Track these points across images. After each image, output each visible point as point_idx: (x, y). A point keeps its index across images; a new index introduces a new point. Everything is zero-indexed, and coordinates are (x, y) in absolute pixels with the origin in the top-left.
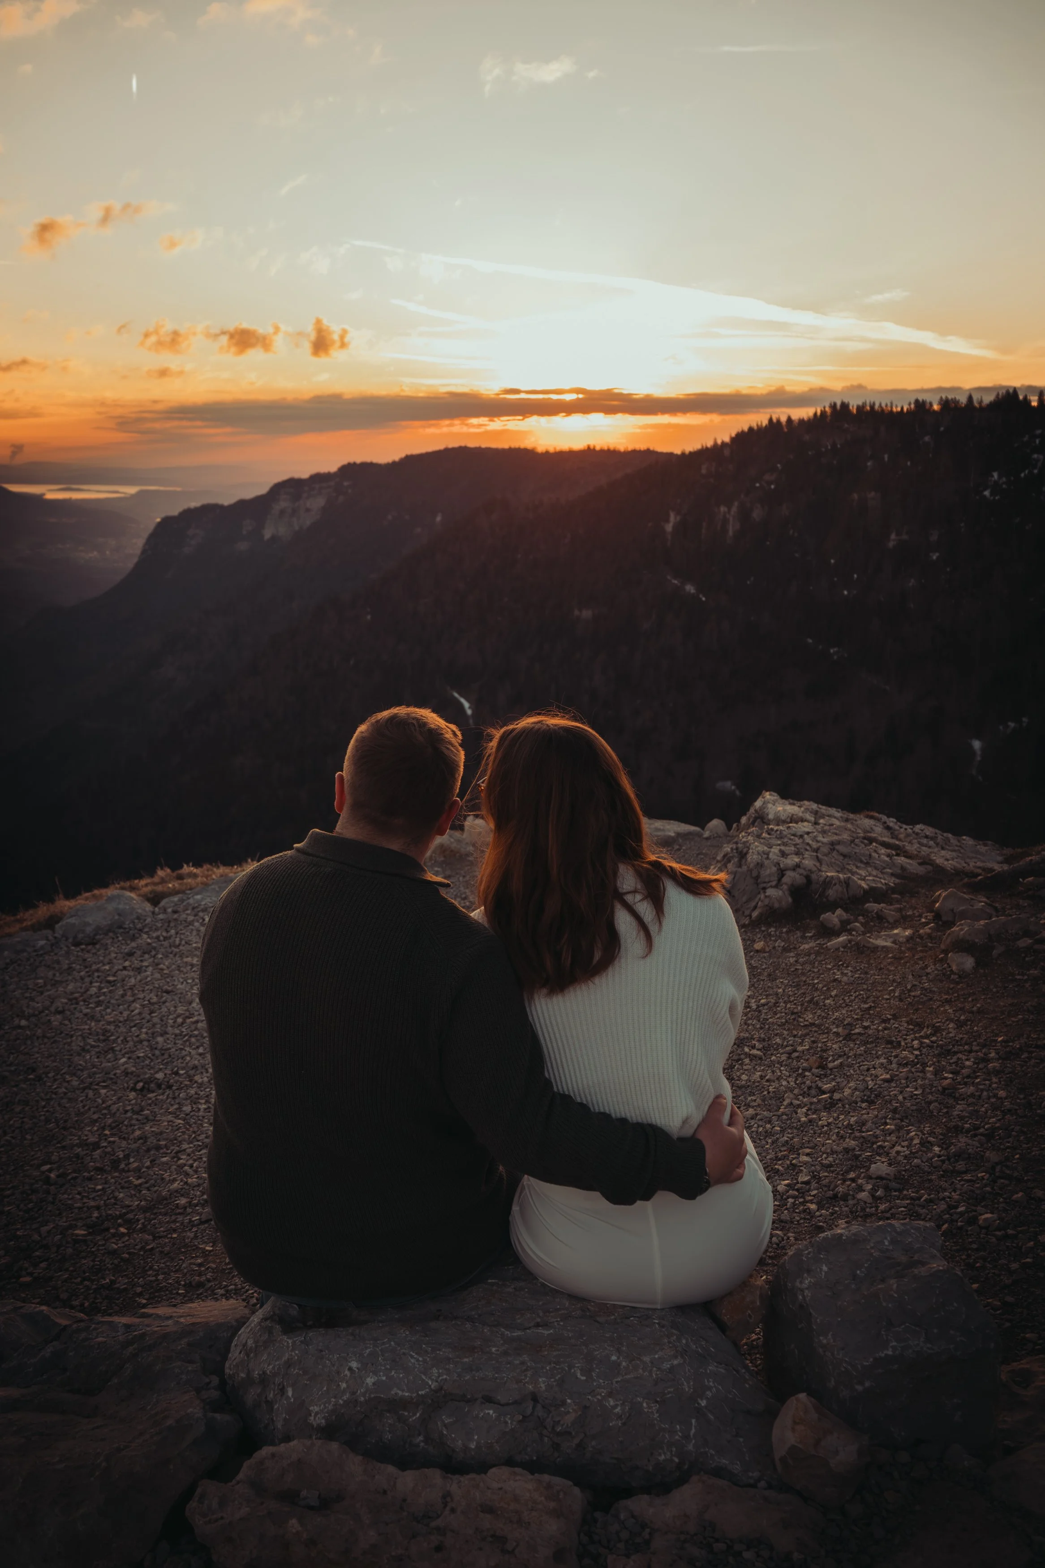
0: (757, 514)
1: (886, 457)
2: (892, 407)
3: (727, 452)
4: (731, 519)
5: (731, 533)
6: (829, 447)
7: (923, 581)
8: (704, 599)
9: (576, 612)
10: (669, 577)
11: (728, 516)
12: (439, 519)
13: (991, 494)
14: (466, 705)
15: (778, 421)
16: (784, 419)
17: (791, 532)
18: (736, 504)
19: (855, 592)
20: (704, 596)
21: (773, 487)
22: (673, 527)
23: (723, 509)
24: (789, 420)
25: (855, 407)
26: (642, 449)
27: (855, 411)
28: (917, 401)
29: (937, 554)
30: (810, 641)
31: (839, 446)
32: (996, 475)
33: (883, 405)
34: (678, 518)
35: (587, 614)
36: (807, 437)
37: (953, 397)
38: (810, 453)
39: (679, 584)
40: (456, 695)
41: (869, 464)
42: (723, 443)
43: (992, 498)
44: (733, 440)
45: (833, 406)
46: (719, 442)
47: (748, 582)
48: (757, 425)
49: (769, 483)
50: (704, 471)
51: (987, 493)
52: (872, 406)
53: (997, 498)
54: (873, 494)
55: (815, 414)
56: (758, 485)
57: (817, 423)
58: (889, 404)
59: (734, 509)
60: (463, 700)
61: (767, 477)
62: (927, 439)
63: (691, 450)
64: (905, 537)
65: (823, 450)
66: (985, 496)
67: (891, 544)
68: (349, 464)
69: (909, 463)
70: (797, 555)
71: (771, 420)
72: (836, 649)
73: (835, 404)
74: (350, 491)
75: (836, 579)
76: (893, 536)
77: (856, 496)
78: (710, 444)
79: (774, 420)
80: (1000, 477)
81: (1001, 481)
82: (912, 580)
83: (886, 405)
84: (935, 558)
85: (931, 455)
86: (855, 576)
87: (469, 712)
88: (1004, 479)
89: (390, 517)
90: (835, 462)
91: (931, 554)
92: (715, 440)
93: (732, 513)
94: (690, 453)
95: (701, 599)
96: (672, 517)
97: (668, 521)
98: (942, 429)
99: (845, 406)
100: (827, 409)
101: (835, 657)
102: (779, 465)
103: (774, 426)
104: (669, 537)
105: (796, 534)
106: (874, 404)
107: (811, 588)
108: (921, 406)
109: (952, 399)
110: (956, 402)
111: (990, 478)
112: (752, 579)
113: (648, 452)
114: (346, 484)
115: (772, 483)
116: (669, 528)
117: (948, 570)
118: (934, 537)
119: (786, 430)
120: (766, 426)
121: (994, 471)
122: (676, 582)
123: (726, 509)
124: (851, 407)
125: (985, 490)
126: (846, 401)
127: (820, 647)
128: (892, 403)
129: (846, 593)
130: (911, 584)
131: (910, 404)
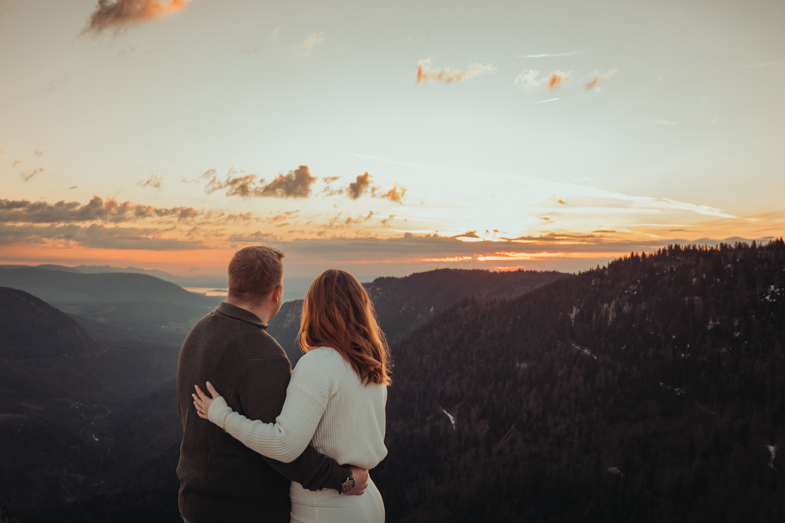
0: (626, 308)
1: (704, 276)
2: (706, 248)
3: (606, 273)
4: (611, 311)
5: (610, 319)
6: (669, 270)
7: (731, 349)
8: (595, 358)
9: (518, 364)
10: (573, 345)
11: (608, 309)
12: (432, 310)
13: (771, 298)
14: (451, 418)
15: (637, 256)
16: (640, 254)
17: (648, 319)
18: (614, 302)
19: (689, 355)
20: (595, 356)
21: (635, 293)
22: (575, 316)
23: (605, 305)
24: (644, 255)
25: (684, 247)
26: (551, 271)
27: (683, 249)
28: (722, 244)
29: (739, 333)
30: (661, 384)
31: (675, 270)
32: (772, 287)
33: (701, 246)
34: (578, 310)
35: (524, 365)
36: (655, 264)
37: (744, 242)
38: (657, 274)
39: (580, 349)
40: (445, 412)
41: (694, 280)
42: (604, 268)
43: (771, 301)
44: (609, 265)
45: (671, 247)
46: (601, 267)
47: (622, 348)
48: (625, 258)
49: (633, 291)
50: (593, 283)
51: (768, 298)
52: (694, 247)
53: (774, 301)
54: (697, 298)
55: (659, 251)
56: (626, 292)
57: (661, 256)
58: (704, 246)
59: (612, 306)
60: (449, 415)
61: (631, 287)
62: (729, 266)
63: (584, 271)
64: (718, 323)
65: (665, 272)
66: (766, 299)
67: (710, 327)
68: (380, 278)
69: (718, 280)
70: (652, 333)
71: (632, 254)
72: (678, 389)
73: (671, 246)
74: (380, 293)
75: (676, 347)
76: (711, 323)
77: (687, 299)
78: (595, 268)
79: (635, 255)
80: (775, 288)
81: (776, 291)
82: (724, 349)
83: (703, 247)
84: (737, 335)
85: (732, 275)
86: (688, 345)
87: (453, 422)
88: (778, 290)
89: (404, 308)
90: (673, 279)
91: (735, 333)
92: (598, 266)
93: (611, 308)
94: (583, 273)
95: (594, 357)
96: (575, 310)
97: (572, 312)
98: (738, 260)
99: (677, 247)
100: (667, 248)
101: (679, 394)
102: (638, 280)
103: (634, 259)
104: (573, 321)
105: (651, 321)
106: (695, 246)
107: (661, 352)
108: (724, 247)
109: (743, 243)
110: (746, 245)
111: (769, 289)
112: (625, 346)
113: (555, 273)
114: (378, 289)
115: (635, 291)
116: (573, 316)
117: (746, 342)
118: (736, 323)
119: (641, 261)
120: (629, 258)
121: (772, 285)
122: (578, 347)
123: (608, 306)
124: (681, 247)
125: (766, 295)
126: (678, 244)
127: (669, 387)
128: (706, 246)
129: (683, 355)
130: (724, 351)
131: (717, 246)
